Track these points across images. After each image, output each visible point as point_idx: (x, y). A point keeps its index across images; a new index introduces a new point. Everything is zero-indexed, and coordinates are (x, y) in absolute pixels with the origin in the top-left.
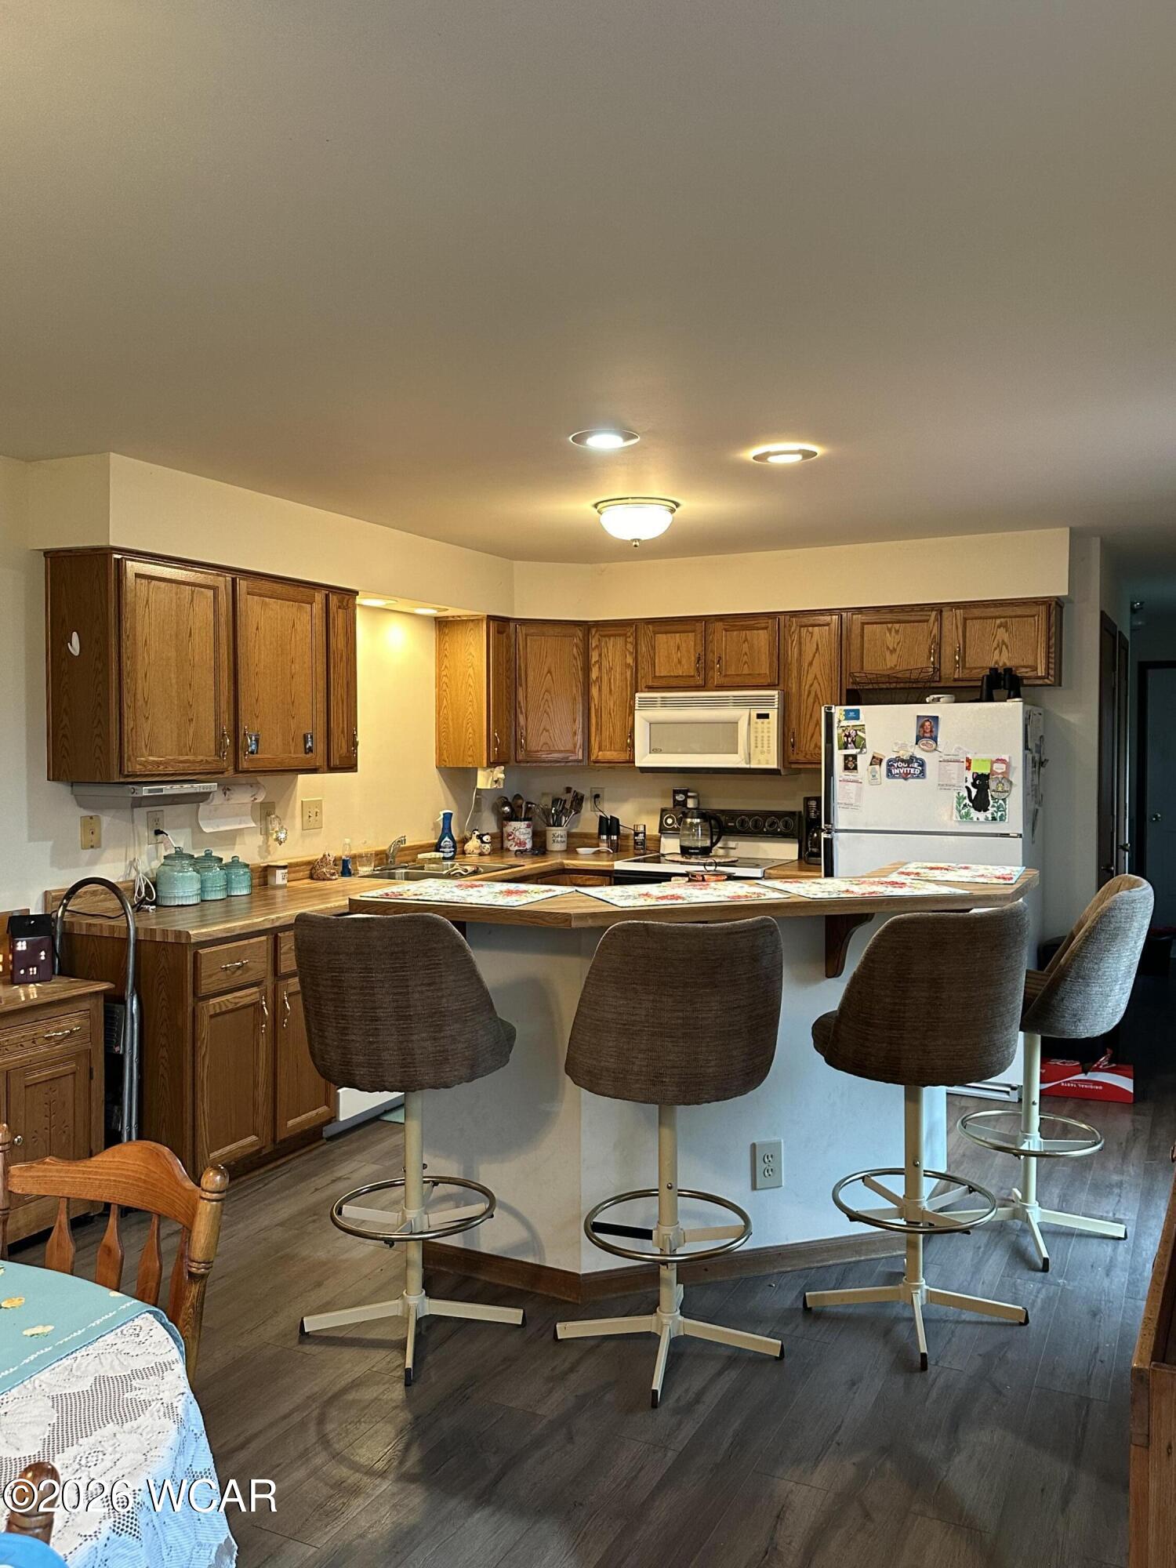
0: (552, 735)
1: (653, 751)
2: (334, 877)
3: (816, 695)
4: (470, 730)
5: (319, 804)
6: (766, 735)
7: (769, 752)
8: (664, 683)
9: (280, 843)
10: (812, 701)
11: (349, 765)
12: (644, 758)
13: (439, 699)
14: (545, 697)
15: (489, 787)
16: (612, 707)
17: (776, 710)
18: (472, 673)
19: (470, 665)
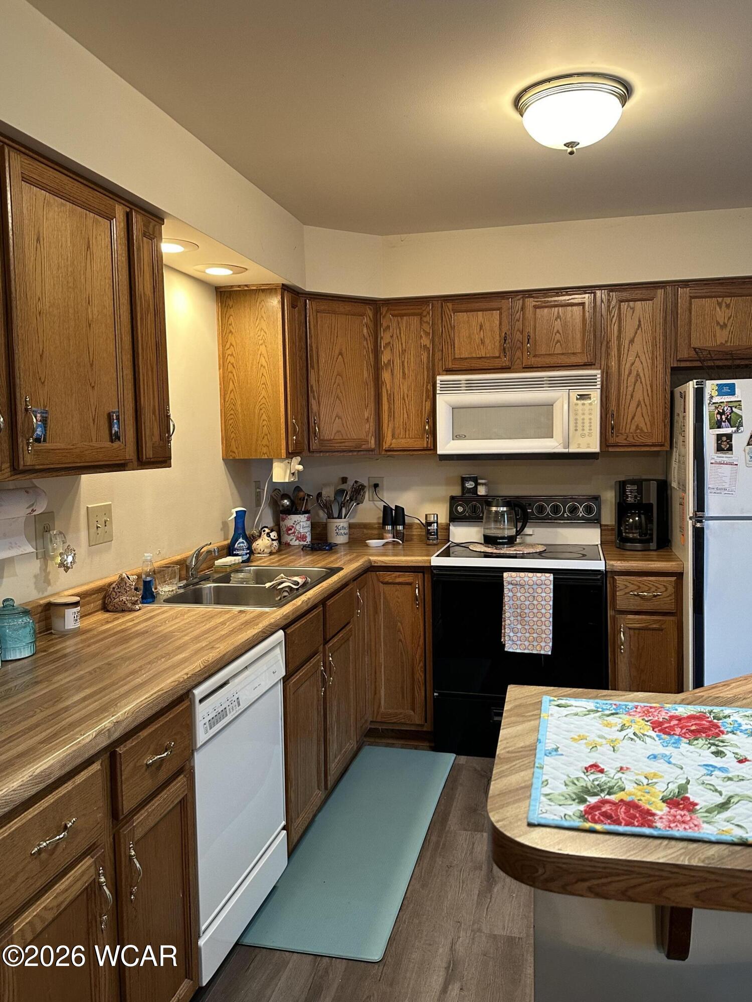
0: (344, 422)
1: (456, 437)
2: (137, 607)
3: (638, 375)
4: (264, 417)
5: (107, 510)
6: (587, 417)
7: (590, 435)
8: (465, 365)
9: (67, 569)
10: (633, 380)
11: (162, 460)
12: (446, 445)
13: (225, 382)
14: (337, 381)
15: (287, 481)
16: (406, 392)
17: (599, 391)
18: (264, 352)
19: (261, 342)
